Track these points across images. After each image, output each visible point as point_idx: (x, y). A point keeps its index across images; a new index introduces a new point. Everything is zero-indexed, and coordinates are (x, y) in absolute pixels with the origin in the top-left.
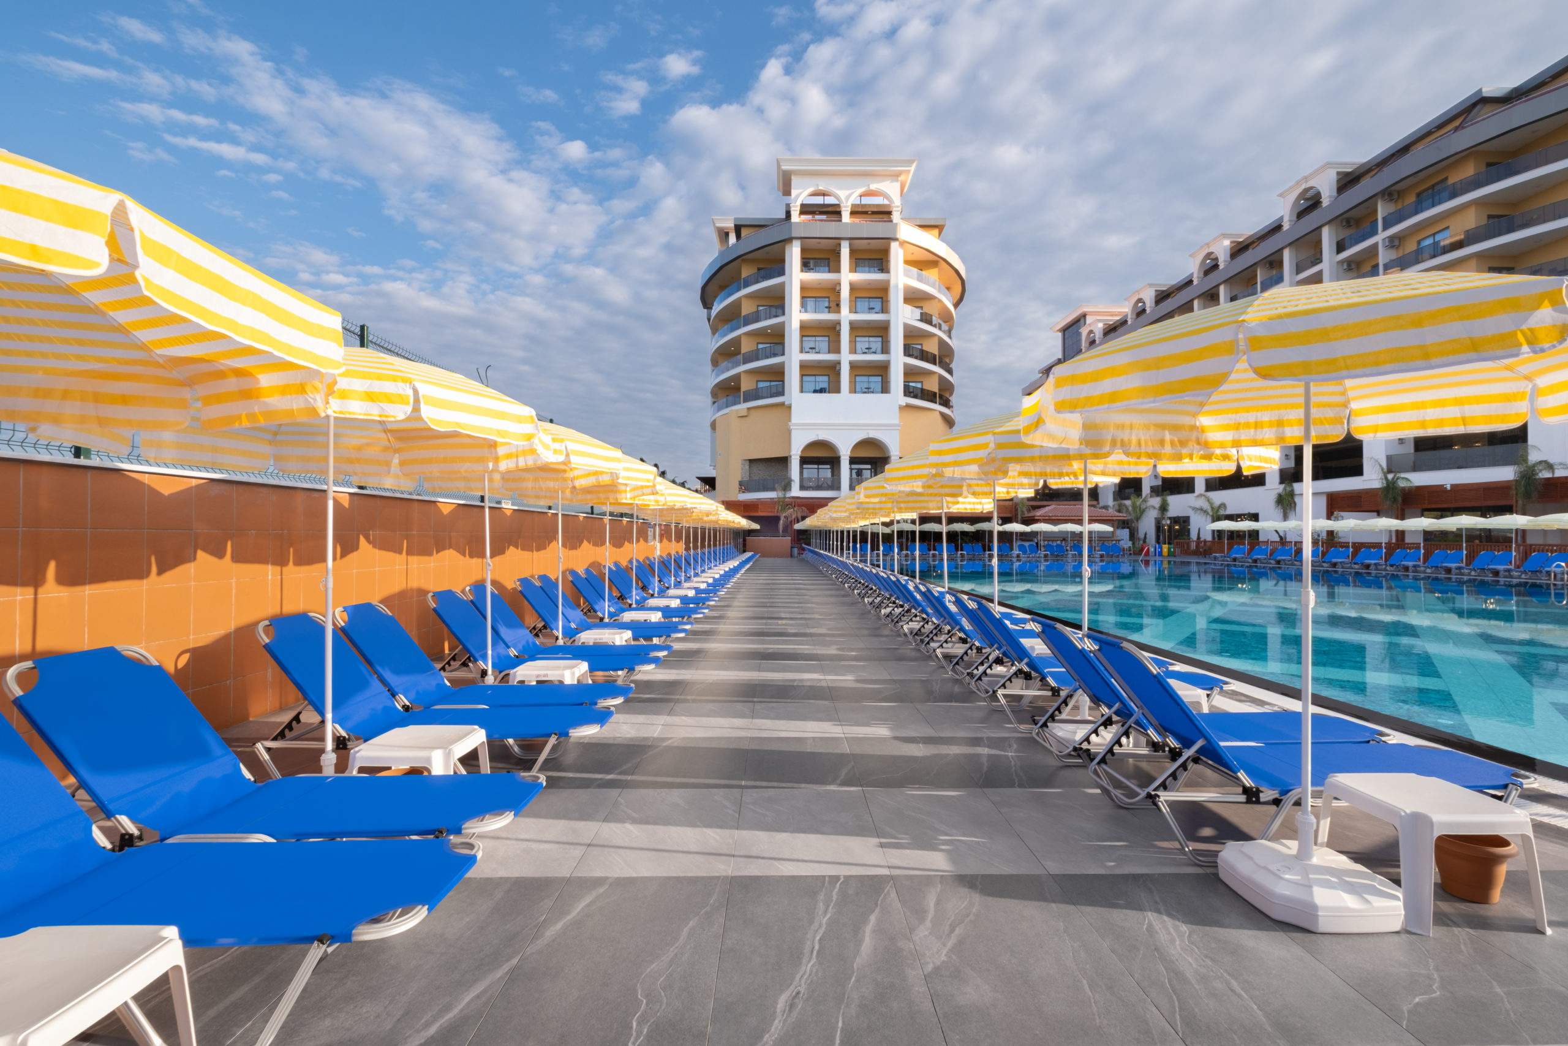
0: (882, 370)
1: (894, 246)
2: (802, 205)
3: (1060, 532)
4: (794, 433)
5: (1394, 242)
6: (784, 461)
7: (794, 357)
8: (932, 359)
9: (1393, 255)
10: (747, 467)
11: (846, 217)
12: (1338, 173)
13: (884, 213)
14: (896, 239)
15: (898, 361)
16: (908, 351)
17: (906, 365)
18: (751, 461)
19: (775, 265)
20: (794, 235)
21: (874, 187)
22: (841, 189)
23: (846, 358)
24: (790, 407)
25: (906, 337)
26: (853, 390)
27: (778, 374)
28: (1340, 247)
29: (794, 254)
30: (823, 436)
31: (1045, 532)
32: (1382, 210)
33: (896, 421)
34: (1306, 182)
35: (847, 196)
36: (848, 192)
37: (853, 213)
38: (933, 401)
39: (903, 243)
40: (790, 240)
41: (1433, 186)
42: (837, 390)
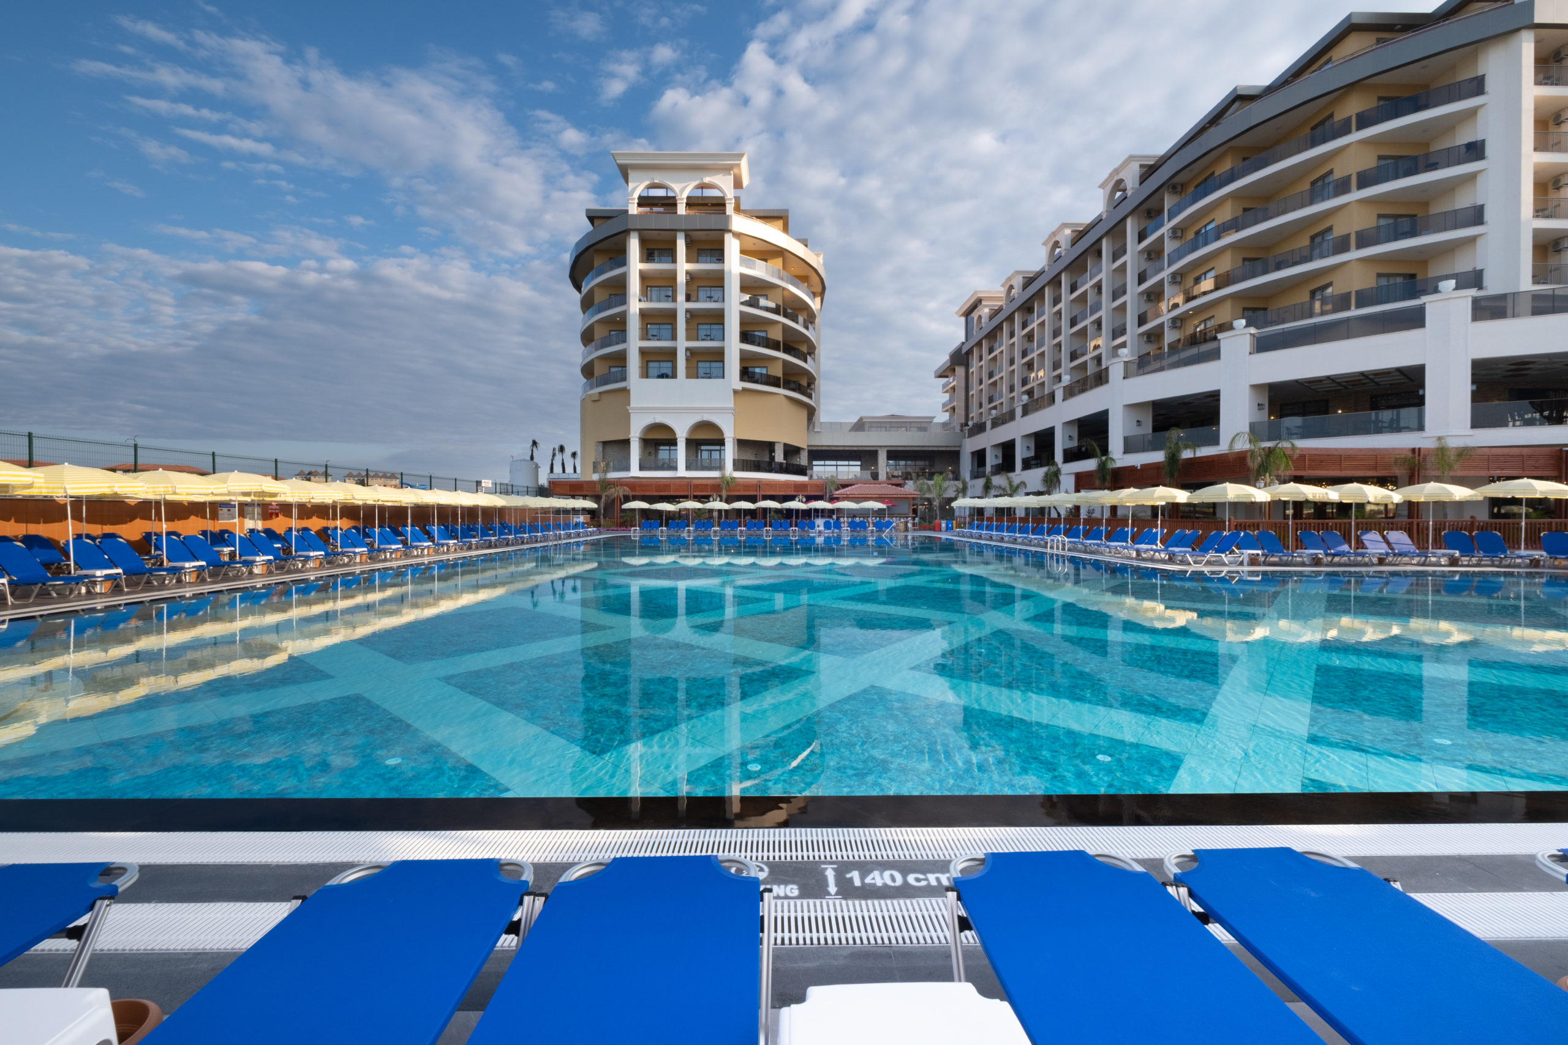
0: (718, 356)
1: (728, 237)
2: (640, 198)
3: (862, 509)
4: (632, 416)
5: (1177, 233)
6: (626, 443)
7: (634, 343)
8: (775, 346)
9: (1176, 244)
10: (601, 449)
11: (682, 209)
12: (1141, 166)
13: (719, 204)
14: (730, 231)
15: (734, 347)
16: (745, 337)
17: (742, 351)
18: (605, 444)
19: (619, 256)
20: (630, 227)
21: (707, 180)
22: (675, 182)
23: (682, 344)
24: (629, 391)
25: (742, 324)
26: (689, 376)
27: (620, 359)
28: (1142, 237)
29: (634, 246)
30: (660, 419)
31: (848, 510)
32: (1168, 201)
33: (732, 405)
34: (1118, 174)
35: (683, 189)
36: (683, 185)
37: (689, 205)
38: (778, 386)
39: (737, 235)
40: (626, 232)
41: (1206, 179)
42: (674, 376)
